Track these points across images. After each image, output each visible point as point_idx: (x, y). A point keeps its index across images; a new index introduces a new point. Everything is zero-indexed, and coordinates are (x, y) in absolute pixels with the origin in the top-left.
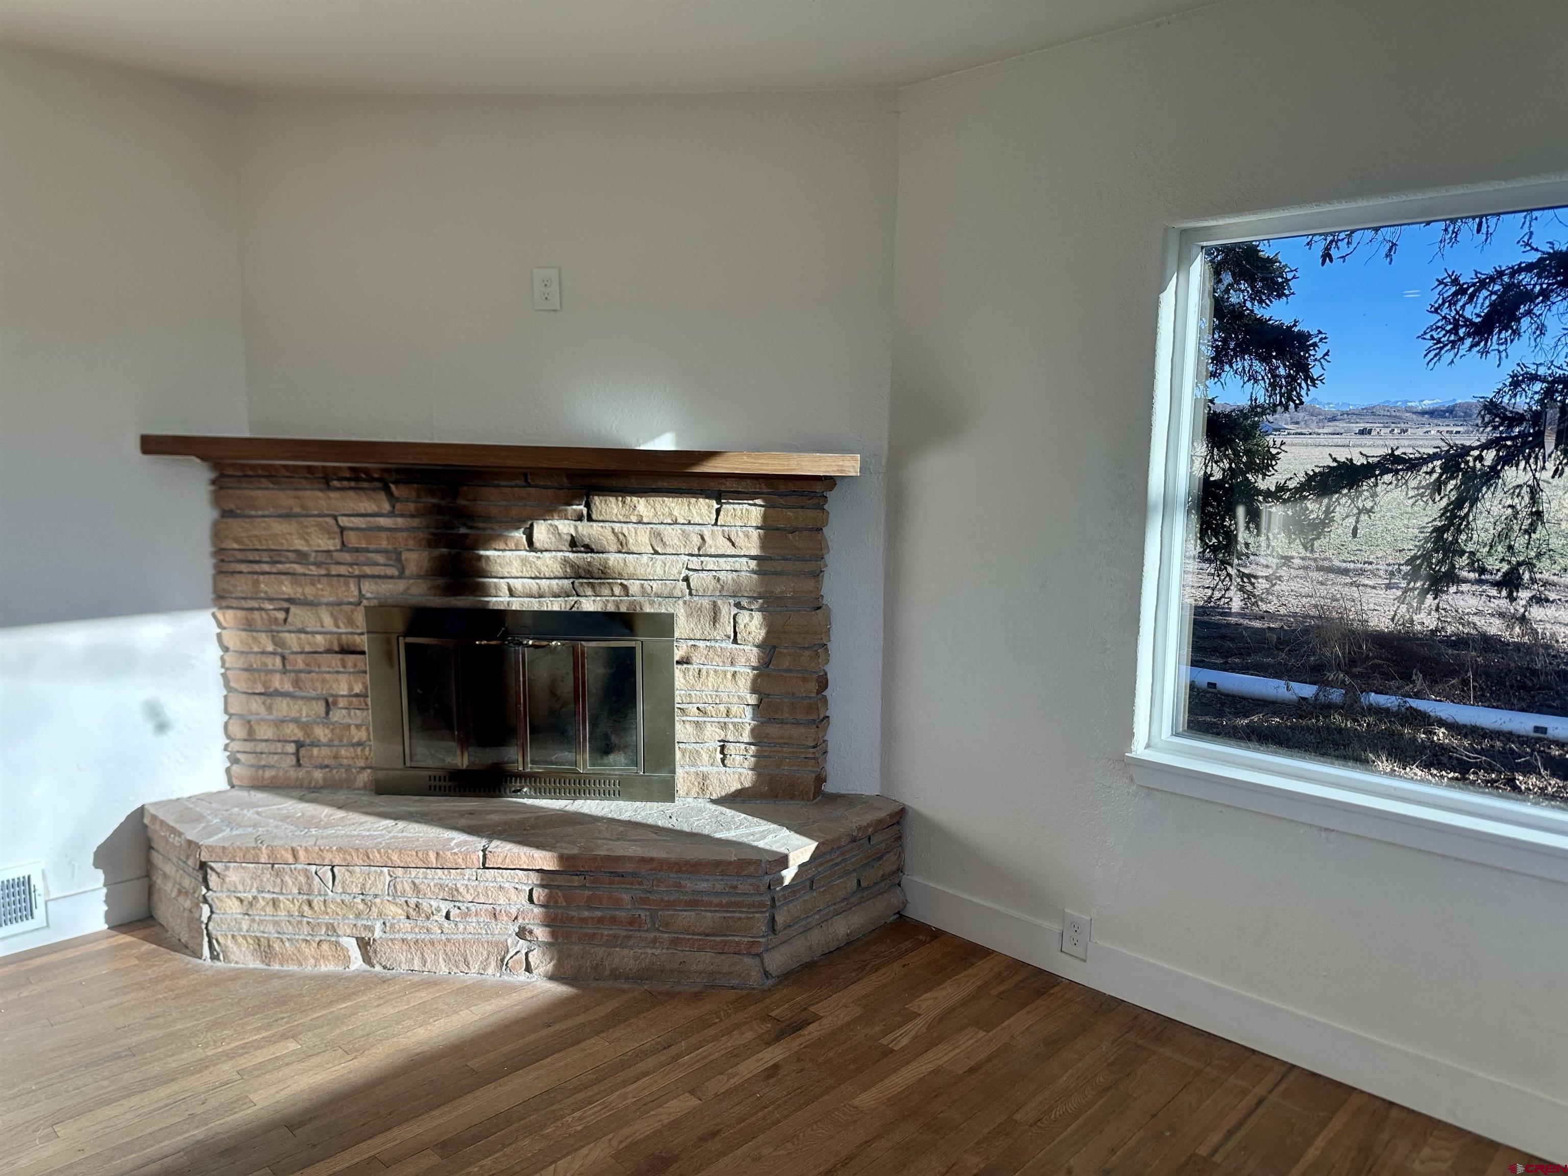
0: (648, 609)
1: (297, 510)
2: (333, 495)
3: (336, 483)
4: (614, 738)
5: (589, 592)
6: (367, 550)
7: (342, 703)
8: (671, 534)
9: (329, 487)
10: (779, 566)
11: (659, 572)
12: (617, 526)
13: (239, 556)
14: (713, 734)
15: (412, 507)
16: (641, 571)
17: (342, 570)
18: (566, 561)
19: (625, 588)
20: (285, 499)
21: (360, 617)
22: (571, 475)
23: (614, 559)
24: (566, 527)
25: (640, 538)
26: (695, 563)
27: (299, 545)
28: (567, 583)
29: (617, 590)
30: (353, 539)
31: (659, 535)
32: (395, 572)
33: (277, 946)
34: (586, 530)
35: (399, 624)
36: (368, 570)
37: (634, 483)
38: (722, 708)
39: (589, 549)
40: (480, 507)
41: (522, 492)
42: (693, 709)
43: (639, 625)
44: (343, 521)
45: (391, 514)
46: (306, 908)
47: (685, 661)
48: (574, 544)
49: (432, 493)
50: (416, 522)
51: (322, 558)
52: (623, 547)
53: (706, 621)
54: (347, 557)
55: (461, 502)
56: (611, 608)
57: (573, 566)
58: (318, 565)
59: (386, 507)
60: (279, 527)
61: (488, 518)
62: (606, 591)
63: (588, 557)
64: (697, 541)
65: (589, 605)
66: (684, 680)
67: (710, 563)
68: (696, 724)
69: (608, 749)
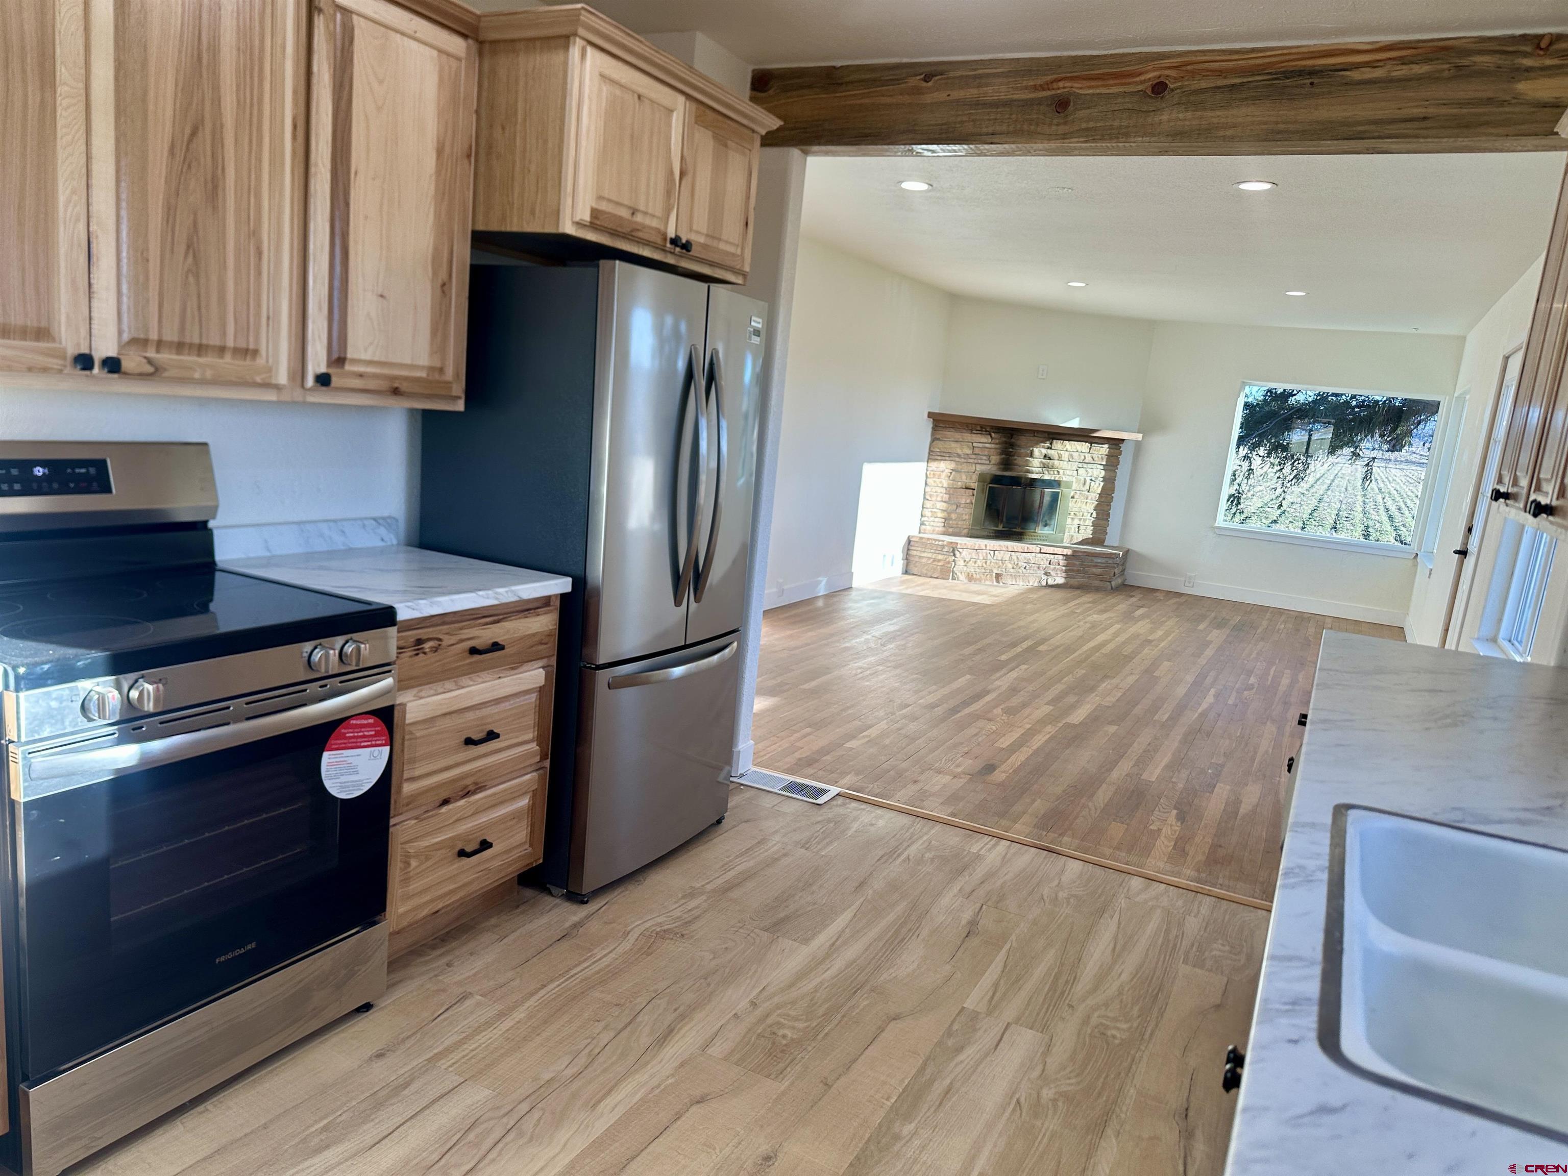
0: (1064, 479)
1: (961, 440)
2: (974, 435)
3: (975, 432)
4: (1048, 522)
5: (1046, 472)
6: (979, 455)
7: (962, 506)
8: (1075, 455)
9: (972, 433)
10: (1110, 468)
11: (1069, 468)
12: (1059, 452)
13: (939, 454)
14: (1076, 522)
15: (997, 441)
16: (1064, 467)
17: (971, 461)
18: (1041, 462)
19: (1058, 472)
20: (958, 436)
21: (975, 477)
22: (1049, 433)
23: (1056, 463)
24: (1045, 450)
25: (1065, 456)
26: (1080, 465)
27: (959, 451)
28: (1040, 469)
29: (1056, 472)
30: (977, 451)
31: (1072, 456)
32: (988, 462)
33: (975, 576)
34: (1050, 452)
35: (989, 480)
36: (980, 461)
37: (1067, 437)
38: (1081, 513)
39: (1050, 459)
40: (1018, 443)
41: (1032, 438)
42: (1072, 513)
43: (1062, 484)
44: (975, 444)
45: (990, 443)
46: (984, 565)
47: (1073, 497)
48: (1047, 456)
49: (1005, 437)
50: (997, 446)
51: (966, 456)
52: (1060, 459)
53: (1081, 485)
54: (974, 457)
55: (1013, 440)
56: (1053, 478)
57: (1044, 464)
58: (965, 458)
59: (990, 440)
60: (953, 445)
61: (1019, 446)
62: (1052, 472)
63: (1048, 461)
64: (1083, 458)
65: (1046, 477)
66: (1071, 504)
67: (1085, 466)
68: (1073, 519)
69: (1046, 525)
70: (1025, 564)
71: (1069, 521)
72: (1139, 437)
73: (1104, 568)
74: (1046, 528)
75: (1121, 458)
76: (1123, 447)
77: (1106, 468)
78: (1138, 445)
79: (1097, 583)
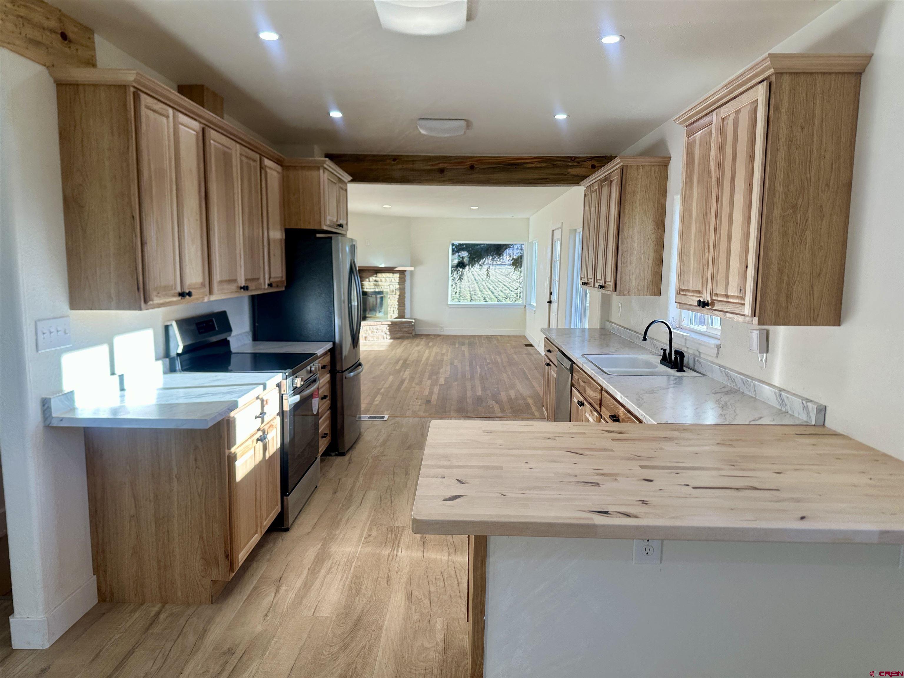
0: (385, 290)
4: (381, 310)
5: (377, 288)
8: (387, 279)
10: (401, 283)
11: (386, 285)
12: (381, 278)
16: (383, 285)
18: (374, 284)
19: (382, 287)
22: (374, 271)
23: (380, 283)
24: (374, 278)
25: (383, 280)
26: (390, 283)
28: (374, 287)
34: (377, 279)
37: (383, 272)
38: (394, 305)
39: (377, 281)
41: (369, 273)
42: (389, 305)
43: (384, 293)
47: (389, 298)
48: (375, 281)
52: (381, 281)
53: (392, 292)
55: (362, 275)
56: (380, 290)
61: (364, 277)
62: (379, 288)
63: (377, 283)
64: (391, 280)
65: (377, 290)
66: (389, 301)
67: (392, 283)
68: (391, 308)
69: (380, 312)
70: (376, 331)
71: (389, 309)
72: (412, 269)
73: (408, 328)
74: (381, 313)
75: (406, 278)
76: (406, 273)
77: (399, 283)
78: (411, 272)
79: (407, 335)
